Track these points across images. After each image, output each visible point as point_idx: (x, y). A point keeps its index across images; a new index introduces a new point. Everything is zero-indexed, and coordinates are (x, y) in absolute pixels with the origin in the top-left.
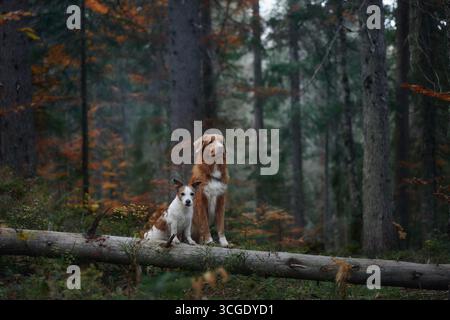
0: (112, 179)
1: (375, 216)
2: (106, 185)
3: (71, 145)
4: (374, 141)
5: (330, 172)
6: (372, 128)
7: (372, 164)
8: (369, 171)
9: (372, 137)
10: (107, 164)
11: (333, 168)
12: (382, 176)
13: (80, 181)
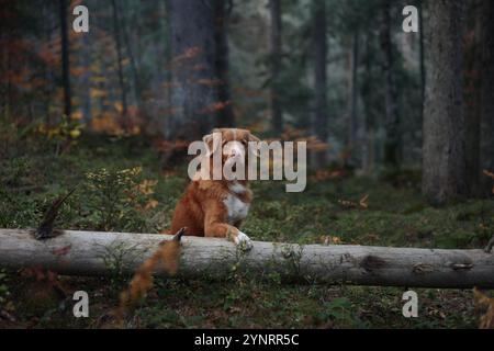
0: (101, 86)
1: (439, 148)
2: (95, 93)
3: (50, 47)
4: (441, 51)
5: (360, 79)
6: (439, 33)
7: (439, 81)
8: (434, 90)
9: (440, 45)
10: (96, 68)
11: (363, 75)
12: (451, 96)
13: (61, 91)
